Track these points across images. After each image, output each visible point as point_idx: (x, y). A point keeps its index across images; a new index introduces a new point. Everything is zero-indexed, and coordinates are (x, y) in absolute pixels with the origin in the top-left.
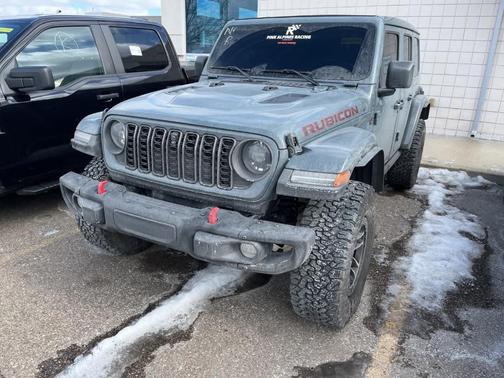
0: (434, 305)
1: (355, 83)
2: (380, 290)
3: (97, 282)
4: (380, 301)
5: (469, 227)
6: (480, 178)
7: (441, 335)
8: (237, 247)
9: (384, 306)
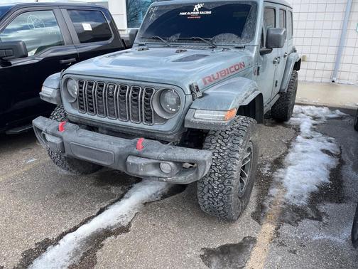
0: (301, 202)
1: (243, 45)
2: (264, 193)
3: (64, 194)
4: (263, 201)
5: (328, 146)
6: (338, 111)
7: (306, 223)
8: (157, 166)
9: (266, 204)
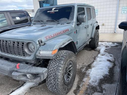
0: (96, 84)
1: (69, 22)
2: (81, 80)
4: (80, 84)
5: (110, 58)
6: (116, 44)
7: (96, 94)
8: (25, 75)
9: (81, 86)
